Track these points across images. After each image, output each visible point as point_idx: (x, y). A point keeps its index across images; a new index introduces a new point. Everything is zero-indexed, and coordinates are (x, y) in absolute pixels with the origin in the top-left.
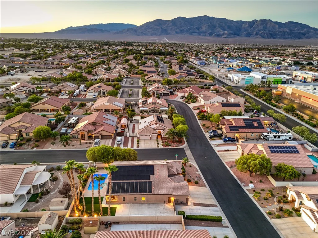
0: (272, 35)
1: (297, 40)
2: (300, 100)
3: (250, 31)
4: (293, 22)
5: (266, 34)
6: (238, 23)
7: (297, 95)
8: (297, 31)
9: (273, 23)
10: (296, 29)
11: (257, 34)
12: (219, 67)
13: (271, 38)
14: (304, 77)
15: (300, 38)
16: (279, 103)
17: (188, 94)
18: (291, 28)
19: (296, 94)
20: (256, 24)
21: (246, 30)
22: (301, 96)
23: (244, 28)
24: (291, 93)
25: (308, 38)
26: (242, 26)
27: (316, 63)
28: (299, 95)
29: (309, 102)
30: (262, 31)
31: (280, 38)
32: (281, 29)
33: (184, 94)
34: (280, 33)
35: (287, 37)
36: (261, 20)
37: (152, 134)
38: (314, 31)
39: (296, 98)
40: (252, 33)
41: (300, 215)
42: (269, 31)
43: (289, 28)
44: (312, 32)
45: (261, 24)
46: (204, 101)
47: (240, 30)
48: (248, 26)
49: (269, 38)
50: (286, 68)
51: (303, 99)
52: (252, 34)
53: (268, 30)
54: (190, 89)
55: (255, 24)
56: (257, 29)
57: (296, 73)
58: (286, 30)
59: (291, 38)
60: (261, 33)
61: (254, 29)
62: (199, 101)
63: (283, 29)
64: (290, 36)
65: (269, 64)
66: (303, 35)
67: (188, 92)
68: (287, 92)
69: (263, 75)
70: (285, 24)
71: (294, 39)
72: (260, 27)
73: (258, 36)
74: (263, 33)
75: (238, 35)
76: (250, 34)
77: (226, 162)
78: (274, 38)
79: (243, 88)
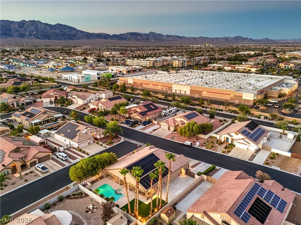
0: (46, 36)
1: (70, 41)
2: (142, 86)
3: (22, 31)
4: (61, 25)
5: (39, 35)
6: (6, 23)
7: (139, 83)
8: (67, 33)
9: (43, 25)
10: (66, 31)
11: (30, 35)
12: (36, 70)
13: (46, 39)
14: (120, 70)
15: (72, 39)
16: (134, 91)
17: (54, 98)
18: (62, 30)
19: (137, 83)
20: (27, 25)
21: (17, 31)
22: (142, 84)
23: (14, 28)
24: (133, 83)
25: (79, 39)
26: (11, 26)
27: (112, 59)
28: (140, 83)
29: (150, 87)
30: (35, 32)
31: (54, 39)
32: (53, 31)
33: (50, 99)
34: (53, 34)
35: (60, 38)
36: (30, 21)
37: (90, 139)
38: (81, 33)
39: (138, 86)
40: (25, 33)
41: (234, 146)
42: (42, 32)
43: (60, 30)
44: (80, 34)
45: (32, 25)
46: (82, 101)
47: (10, 31)
48: (18, 26)
49: (44, 39)
50: (97, 65)
51: (144, 86)
52: (25, 35)
53: (40, 31)
54: (54, 93)
55: (25, 25)
56: (28, 30)
57: (111, 68)
58: (57, 31)
59: (64, 39)
60: (35, 34)
61: (26, 30)
62: (75, 102)
63: (55, 31)
64: (63, 38)
65: (78, 63)
66: (74, 36)
67: (54, 96)
68: (128, 82)
69: (98, 72)
70: (54, 26)
71: (68, 40)
72: (31, 27)
73: (33, 37)
74: (36, 33)
75: (10, 35)
76: (23, 35)
77: (165, 137)
78: (49, 39)
79: (91, 85)
